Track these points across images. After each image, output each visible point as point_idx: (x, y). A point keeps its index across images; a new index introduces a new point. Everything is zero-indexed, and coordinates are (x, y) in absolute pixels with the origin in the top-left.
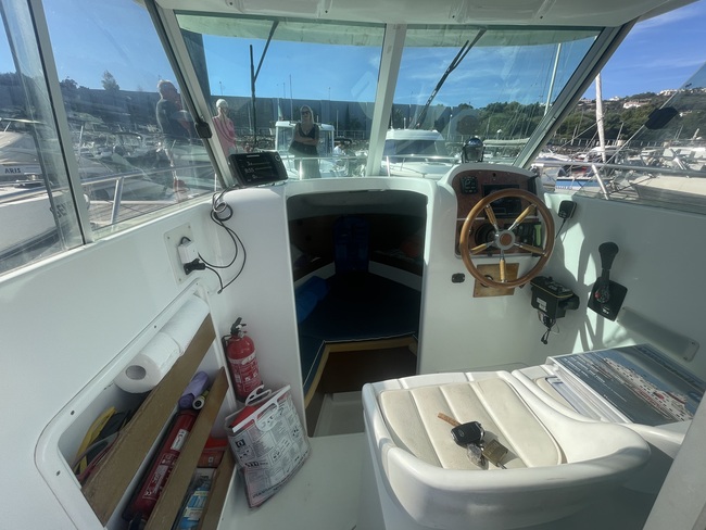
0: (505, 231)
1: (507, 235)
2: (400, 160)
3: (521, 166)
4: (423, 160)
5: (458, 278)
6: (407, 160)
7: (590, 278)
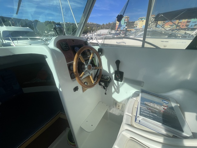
0: (88, 65)
1: (89, 65)
2: (15, 39)
3: (78, 36)
4: (27, 39)
5: (76, 89)
6: (19, 39)
7: (112, 71)
